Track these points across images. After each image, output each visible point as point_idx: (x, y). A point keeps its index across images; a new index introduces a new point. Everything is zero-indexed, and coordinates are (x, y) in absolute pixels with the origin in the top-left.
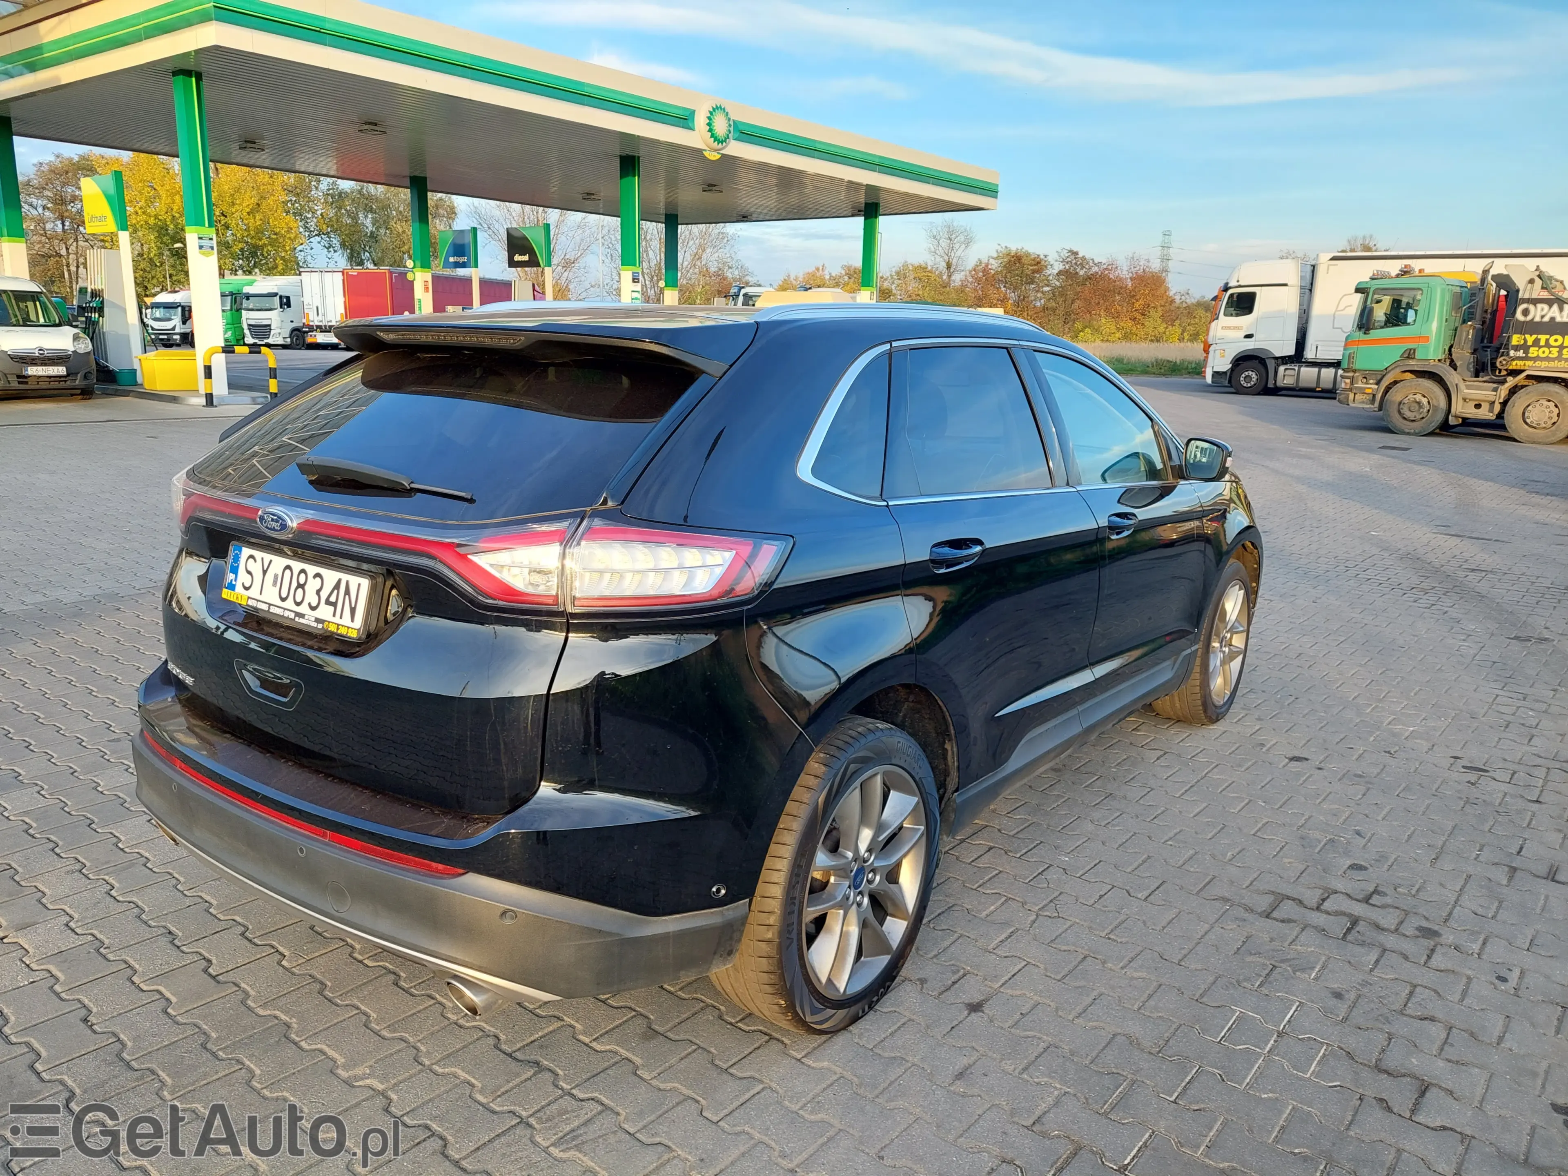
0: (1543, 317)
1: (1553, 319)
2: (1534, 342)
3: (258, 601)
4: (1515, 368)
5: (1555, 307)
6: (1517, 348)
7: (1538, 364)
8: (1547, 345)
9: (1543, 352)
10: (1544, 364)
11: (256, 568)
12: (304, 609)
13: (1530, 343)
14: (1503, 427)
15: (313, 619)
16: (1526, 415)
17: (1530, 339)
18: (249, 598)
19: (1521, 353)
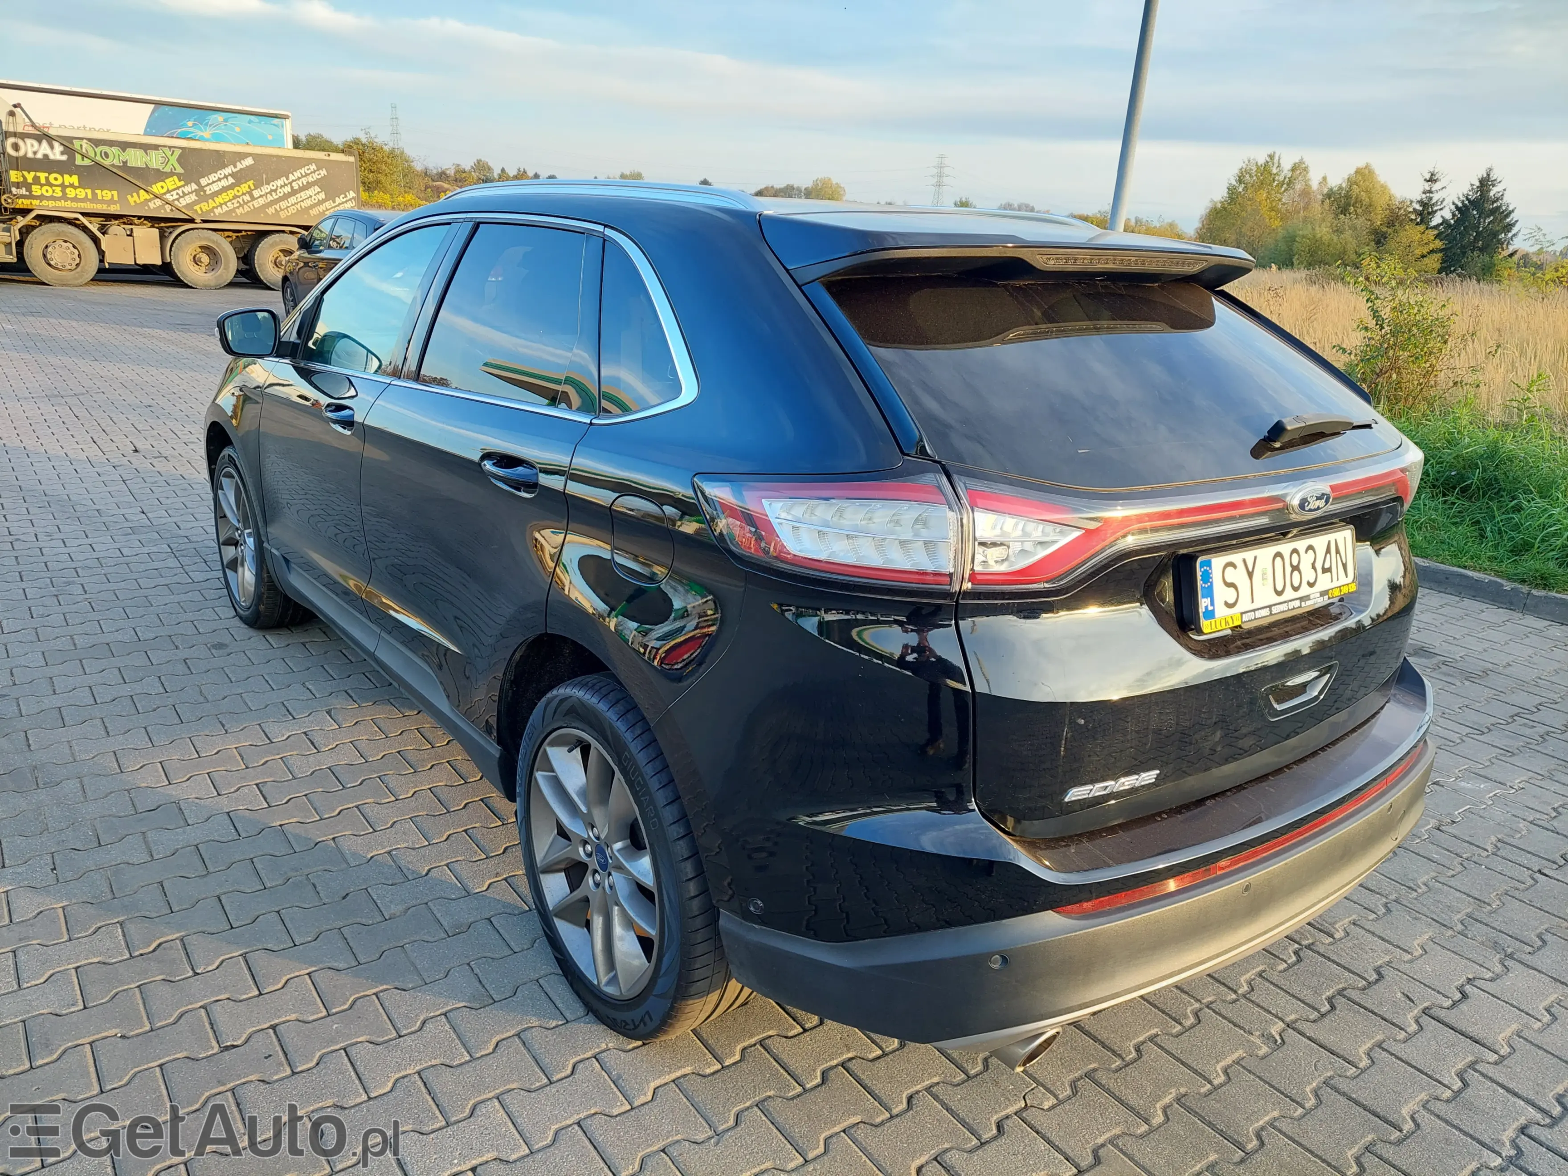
0: (35, 153)
1: (46, 156)
2: (33, 179)
3: (1254, 611)
4: (21, 207)
5: (45, 143)
6: (18, 185)
7: (45, 203)
8: (48, 183)
9: (46, 191)
10: (51, 204)
11: (1238, 576)
12: (1305, 590)
13: (30, 180)
14: (27, 270)
15: (1318, 595)
16: (49, 256)
17: (30, 177)
18: (1242, 614)
19: (23, 191)
